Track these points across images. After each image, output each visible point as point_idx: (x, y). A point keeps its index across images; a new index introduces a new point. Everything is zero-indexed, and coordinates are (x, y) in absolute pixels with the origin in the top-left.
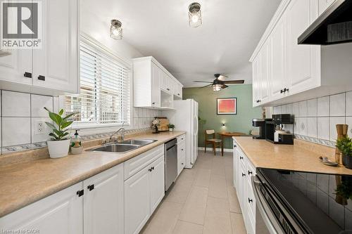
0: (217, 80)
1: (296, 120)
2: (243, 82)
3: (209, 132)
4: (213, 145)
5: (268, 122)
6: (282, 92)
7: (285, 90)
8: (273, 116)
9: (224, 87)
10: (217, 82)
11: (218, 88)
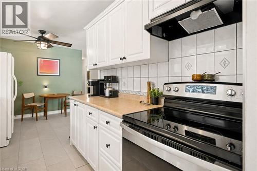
0: (42, 37)
1: (120, 80)
2: (70, 45)
3: (26, 96)
4: (33, 110)
5: (100, 82)
6: (121, 59)
7: (124, 58)
8: (105, 77)
9: (50, 46)
10: (41, 39)
11: (43, 45)
